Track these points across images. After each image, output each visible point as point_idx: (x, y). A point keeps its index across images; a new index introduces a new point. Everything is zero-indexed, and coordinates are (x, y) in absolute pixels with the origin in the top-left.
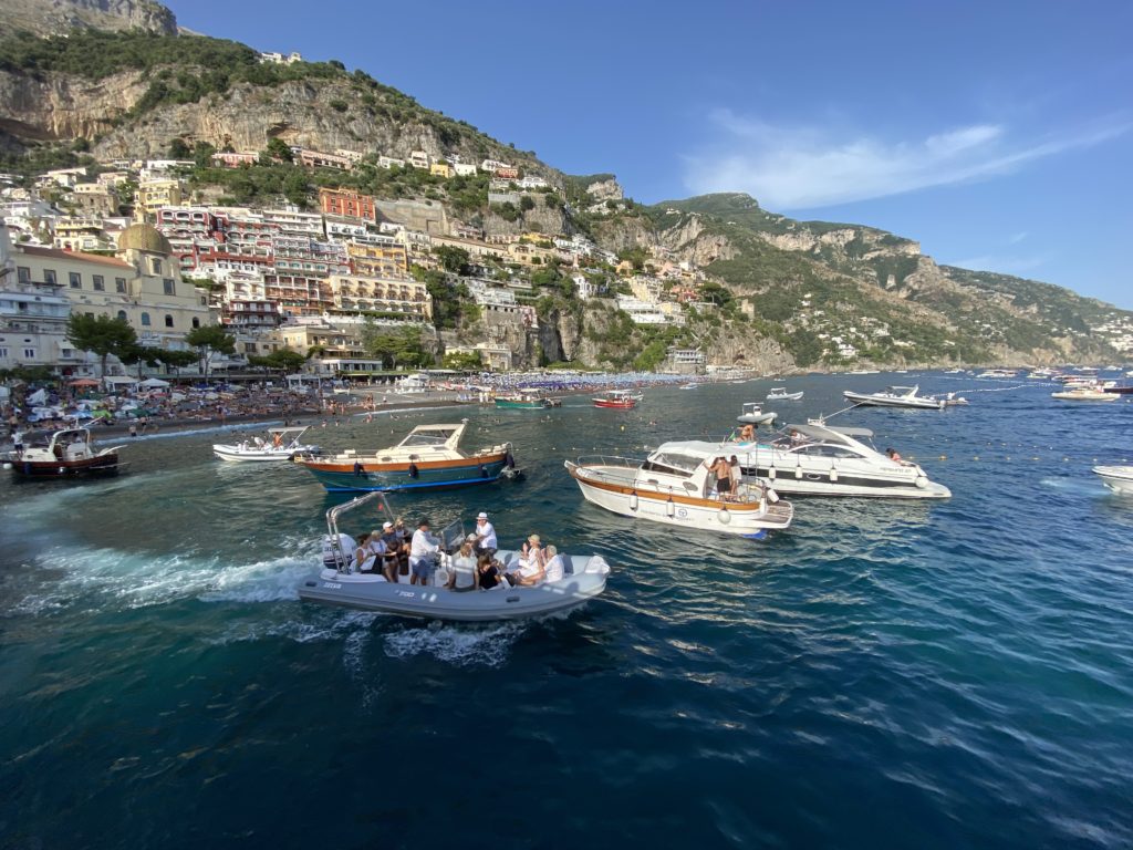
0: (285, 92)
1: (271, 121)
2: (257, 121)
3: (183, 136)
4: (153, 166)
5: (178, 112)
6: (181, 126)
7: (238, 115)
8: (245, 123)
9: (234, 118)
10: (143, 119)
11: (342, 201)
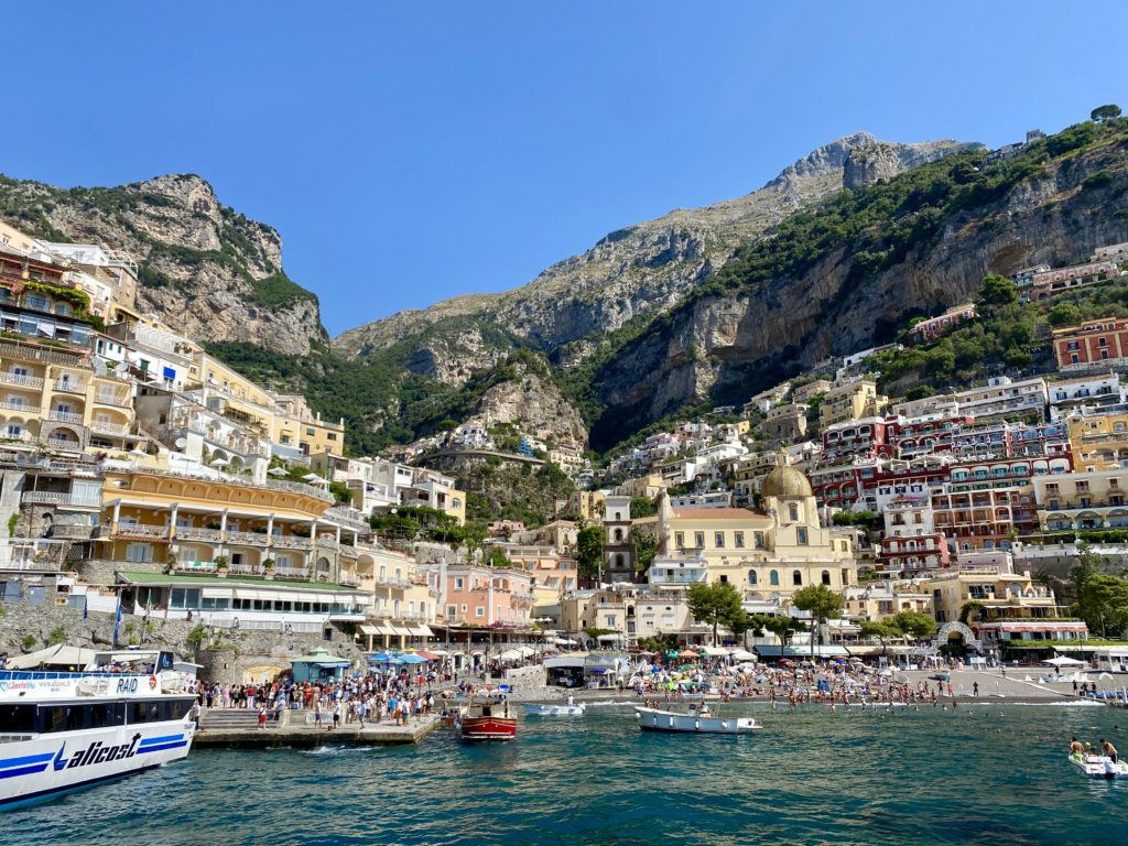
1: (994, 249)
2: (974, 257)
3: (889, 309)
4: (849, 362)
6: (887, 298)
7: (949, 259)
8: (959, 267)
9: (946, 264)
10: (846, 304)
11: (1088, 341)
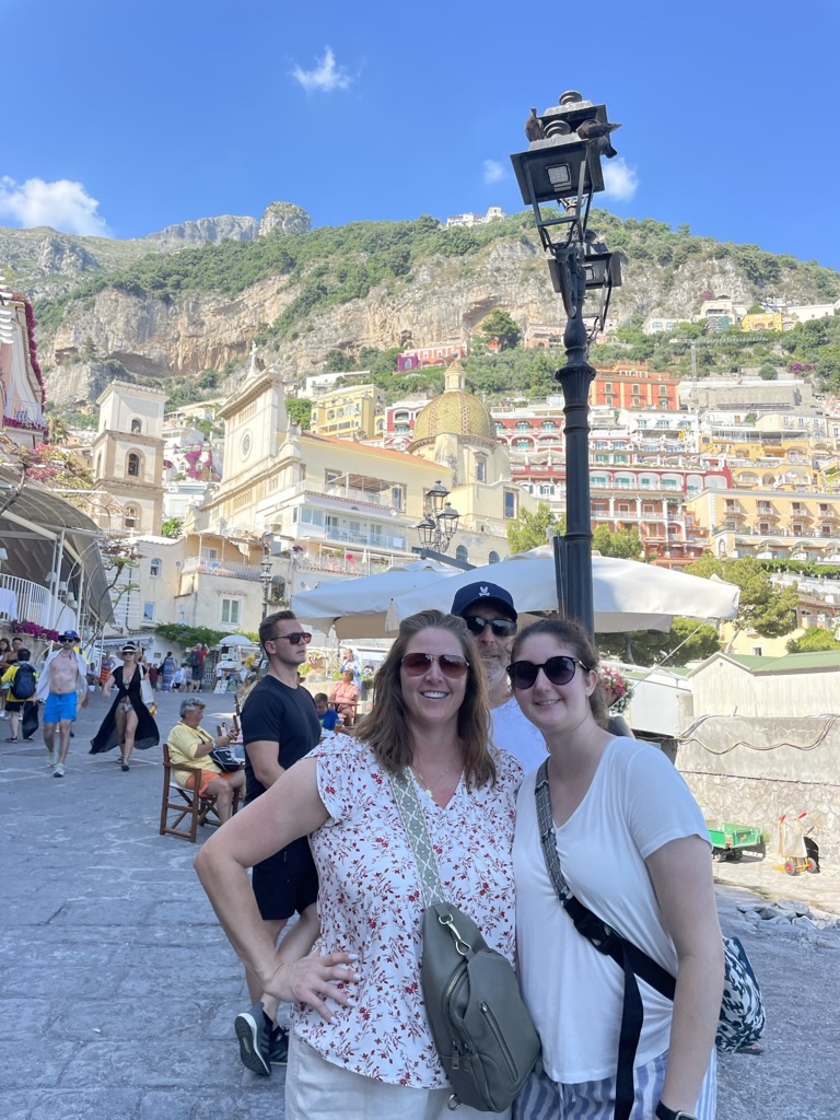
0: (494, 255)
1: (472, 299)
2: (450, 303)
3: (343, 346)
5: (339, 314)
6: (341, 332)
7: (424, 300)
8: (433, 311)
9: (419, 305)
10: (292, 330)
11: (622, 384)
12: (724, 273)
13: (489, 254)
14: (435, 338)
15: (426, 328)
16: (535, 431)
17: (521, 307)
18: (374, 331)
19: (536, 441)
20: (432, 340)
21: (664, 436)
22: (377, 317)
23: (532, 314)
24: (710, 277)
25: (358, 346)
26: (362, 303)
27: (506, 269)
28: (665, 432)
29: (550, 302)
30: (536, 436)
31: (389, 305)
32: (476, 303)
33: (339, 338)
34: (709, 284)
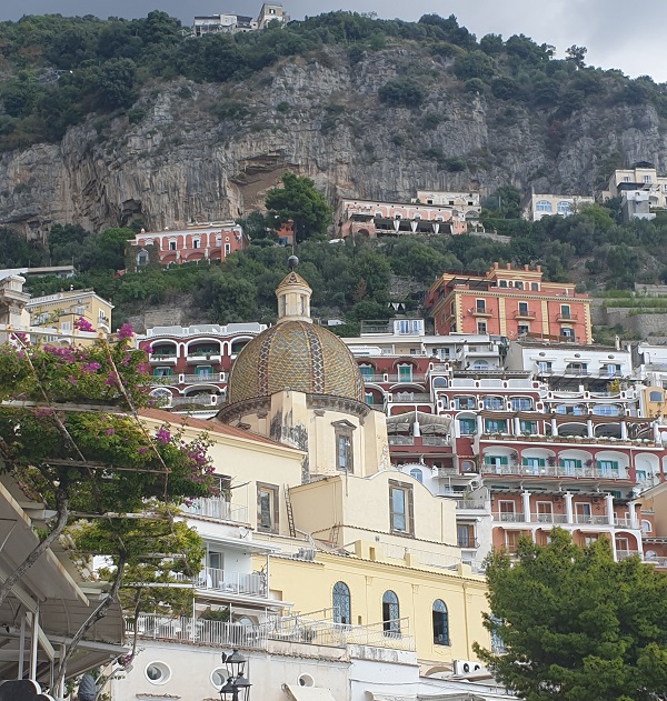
0: (277, 83)
2: (206, 159)
6: (15, 198)
11: (502, 300)
12: (642, 127)
13: (269, 82)
14: (181, 215)
15: (166, 198)
16: (386, 379)
17: (323, 170)
18: (74, 199)
19: (387, 394)
20: (177, 217)
21: (581, 387)
22: (79, 176)
23: (342, 181)
24: (619, 133)
25: (46, 222)
26: (51, 151)
27: (297, 108)
28: (583, 381)
29: (371, 164)
30: (386, 387)
31: (100, 157)
32: (250, 159)
33: (12, 208)
34: (619, 144)
